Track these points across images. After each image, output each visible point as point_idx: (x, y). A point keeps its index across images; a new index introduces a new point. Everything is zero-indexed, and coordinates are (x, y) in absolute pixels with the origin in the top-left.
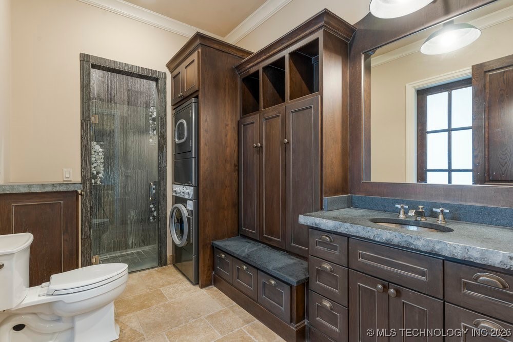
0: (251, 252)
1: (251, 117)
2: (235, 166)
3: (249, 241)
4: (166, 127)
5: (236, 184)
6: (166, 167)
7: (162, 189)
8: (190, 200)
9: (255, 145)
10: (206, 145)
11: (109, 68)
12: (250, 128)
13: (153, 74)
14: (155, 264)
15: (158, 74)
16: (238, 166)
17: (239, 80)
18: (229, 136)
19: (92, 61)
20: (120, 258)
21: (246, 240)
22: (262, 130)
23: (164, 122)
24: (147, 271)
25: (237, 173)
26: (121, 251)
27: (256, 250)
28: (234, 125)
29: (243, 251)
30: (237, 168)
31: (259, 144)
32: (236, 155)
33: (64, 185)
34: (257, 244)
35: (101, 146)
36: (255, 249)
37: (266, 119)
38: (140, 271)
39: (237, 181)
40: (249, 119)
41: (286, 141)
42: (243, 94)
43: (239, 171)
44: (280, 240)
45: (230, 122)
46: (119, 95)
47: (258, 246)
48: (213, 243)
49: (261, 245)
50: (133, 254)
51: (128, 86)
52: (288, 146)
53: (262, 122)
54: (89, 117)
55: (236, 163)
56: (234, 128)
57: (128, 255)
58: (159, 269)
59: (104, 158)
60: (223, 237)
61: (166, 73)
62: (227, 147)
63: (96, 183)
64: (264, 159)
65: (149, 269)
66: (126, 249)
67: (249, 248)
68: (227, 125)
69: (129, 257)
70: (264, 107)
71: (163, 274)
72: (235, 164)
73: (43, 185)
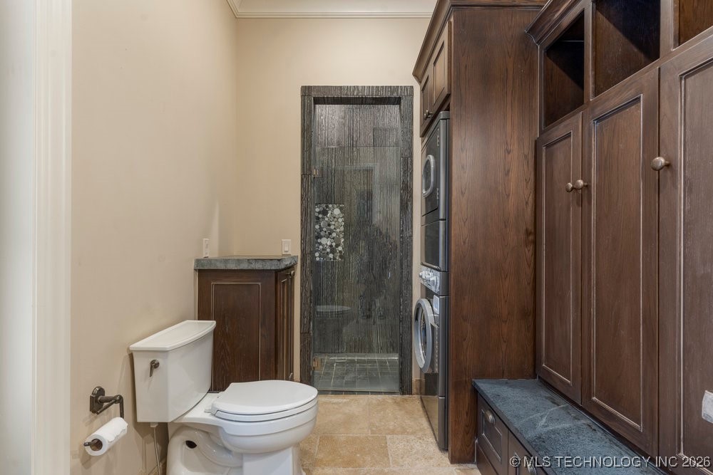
0: (554, 432)
1: (562, 125)
2: (528, 233)
3: (558, 399)
4: (412, 173)
5: (529, 271)
6: (411, 236)
7: (405, 273)
8: (437, 295)
9: (570, 185)
10: (463, 193)
11: (334, 97)
12: (559, 151)
13: (392, 93)
14: (396, 387)
15: (400, 90)
16: (533, 235)
17: (539, 54)
18: (513, 175)
19: (314, 94)
20: (358, 365)
21: (548, 395)
22: (590, 147)
23: (409, 165)
24: (380, 397)
25: (531, 247)
26: (363, 354)
27: (567, 431)
28: (526, 151)
29: (533, 424)
30: (531, 238)
31: (581, 182)
32: (529, 210)
33: (260, 262)
34: (574, 412)
35: (341, 209)
36: (567, 425)
37: (599, 120)
38: (373, 393)
39: (532, 265)
40: (559, 130)
41: (661, 161)
42: (548, 80)
43: (536, 243)
44: (640, 427)
45: (516, 146)
46: (362, 137)
47: (575, 418)
48: (475, 384)
49: (585, 421)
50: (374, 362)
51: (374, 123)
52: (669, 174)
53: (590, 130)
54: (310, 169)
55: (531, 228)
56: (526, 157)
57: (369, 362)
58: (399, 397)
59: (345, 226)
60: (497, 375)
61: (412, 87)
62: (508, 196)
63: (334, 258)
64: (593, 217)
65: (385, 393)
66: (369, 352)
67: (550, 419)
68: (509, 153)
69: (368, 366)
70: (597, 92)
71: (400, 410)
72: (527, 230)
73: (239, 261)
